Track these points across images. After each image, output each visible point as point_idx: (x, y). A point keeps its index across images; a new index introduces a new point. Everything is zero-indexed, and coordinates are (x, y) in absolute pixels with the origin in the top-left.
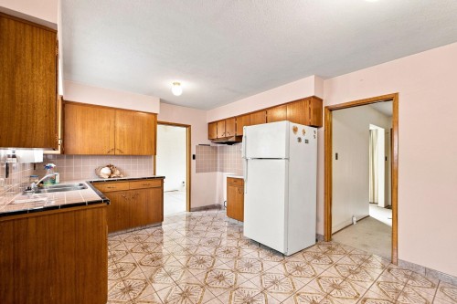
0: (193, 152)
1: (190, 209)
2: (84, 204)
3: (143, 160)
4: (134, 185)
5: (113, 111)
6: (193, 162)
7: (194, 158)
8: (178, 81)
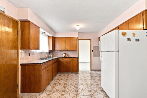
0: (92, 49)
1: (91, 70)
2: (35, 64)
3: (73, 52)
4: (69, 60)
5: (65, 38)
6: (92, 53)
7: (93, 51)
8: (78, 25)
